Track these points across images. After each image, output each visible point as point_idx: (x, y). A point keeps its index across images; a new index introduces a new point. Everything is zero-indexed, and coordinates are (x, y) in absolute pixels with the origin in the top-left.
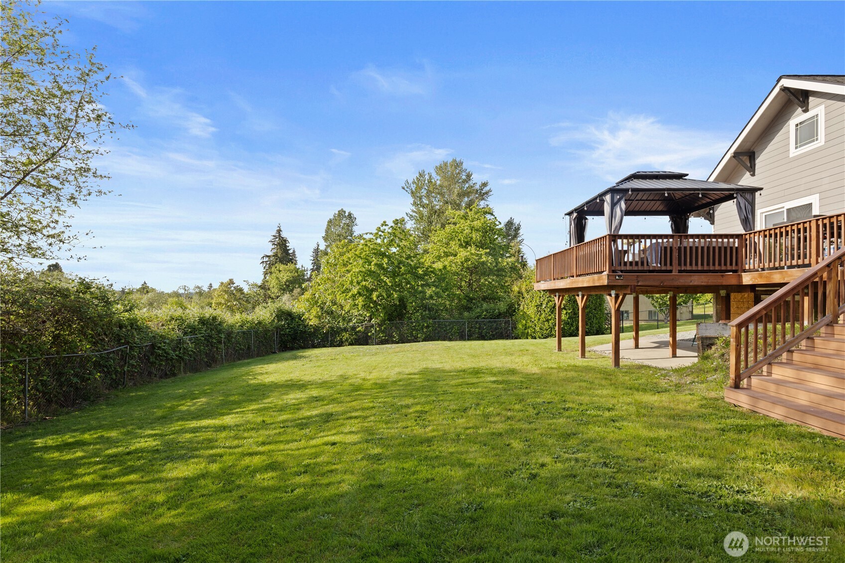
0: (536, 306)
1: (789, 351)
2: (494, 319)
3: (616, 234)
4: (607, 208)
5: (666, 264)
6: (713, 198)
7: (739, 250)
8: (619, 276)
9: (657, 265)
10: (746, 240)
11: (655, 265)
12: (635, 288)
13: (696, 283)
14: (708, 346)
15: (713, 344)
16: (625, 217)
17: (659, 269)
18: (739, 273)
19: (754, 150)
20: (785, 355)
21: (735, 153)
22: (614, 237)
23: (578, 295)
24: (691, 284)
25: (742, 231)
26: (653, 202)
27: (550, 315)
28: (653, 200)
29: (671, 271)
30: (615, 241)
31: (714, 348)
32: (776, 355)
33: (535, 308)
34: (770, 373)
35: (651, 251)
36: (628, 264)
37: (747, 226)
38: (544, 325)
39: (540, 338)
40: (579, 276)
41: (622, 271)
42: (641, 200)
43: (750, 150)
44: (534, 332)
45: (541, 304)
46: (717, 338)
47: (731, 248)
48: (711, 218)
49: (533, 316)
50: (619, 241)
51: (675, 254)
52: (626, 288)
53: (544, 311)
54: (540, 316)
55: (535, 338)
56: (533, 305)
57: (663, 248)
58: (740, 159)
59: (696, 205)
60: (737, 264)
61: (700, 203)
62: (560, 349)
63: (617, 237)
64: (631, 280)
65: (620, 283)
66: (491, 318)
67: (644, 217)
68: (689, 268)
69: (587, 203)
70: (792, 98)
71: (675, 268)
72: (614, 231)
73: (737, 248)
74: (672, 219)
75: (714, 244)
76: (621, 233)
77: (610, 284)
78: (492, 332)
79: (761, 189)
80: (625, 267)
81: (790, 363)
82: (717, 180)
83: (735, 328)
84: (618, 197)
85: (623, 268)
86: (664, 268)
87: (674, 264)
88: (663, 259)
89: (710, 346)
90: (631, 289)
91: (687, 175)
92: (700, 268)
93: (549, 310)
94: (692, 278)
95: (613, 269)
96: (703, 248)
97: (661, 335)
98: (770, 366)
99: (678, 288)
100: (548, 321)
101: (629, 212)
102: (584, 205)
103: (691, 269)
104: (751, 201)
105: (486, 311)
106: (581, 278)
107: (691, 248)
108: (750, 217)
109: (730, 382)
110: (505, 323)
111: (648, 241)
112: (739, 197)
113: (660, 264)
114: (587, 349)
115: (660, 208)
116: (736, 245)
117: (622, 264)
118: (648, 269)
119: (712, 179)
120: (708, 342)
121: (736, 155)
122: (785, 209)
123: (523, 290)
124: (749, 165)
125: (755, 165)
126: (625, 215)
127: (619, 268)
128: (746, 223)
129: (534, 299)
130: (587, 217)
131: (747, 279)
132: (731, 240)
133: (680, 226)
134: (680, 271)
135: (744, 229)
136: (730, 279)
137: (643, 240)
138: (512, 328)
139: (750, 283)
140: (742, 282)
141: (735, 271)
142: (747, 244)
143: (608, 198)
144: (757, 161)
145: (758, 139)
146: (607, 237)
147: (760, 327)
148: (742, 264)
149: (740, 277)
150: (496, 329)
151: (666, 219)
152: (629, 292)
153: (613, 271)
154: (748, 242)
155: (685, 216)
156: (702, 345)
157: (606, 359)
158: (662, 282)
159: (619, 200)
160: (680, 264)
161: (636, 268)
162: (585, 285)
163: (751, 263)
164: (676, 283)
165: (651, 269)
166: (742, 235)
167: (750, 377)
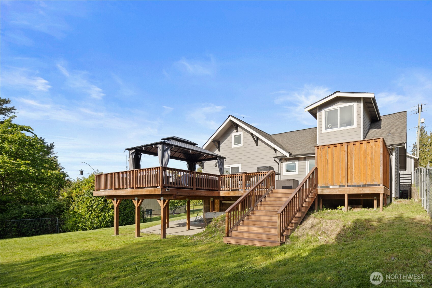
0: (87, 207)
1: (242, 221)
2: (38, 218)
3: (165, 167)
4: (160, 152)
5: (190, 185)
6: (207, 158)
7: (219, 182)
8: (167, 189)
9: (186, 185)
10: (221, 178)
11: (185, 185)
12: (176, 196)
13: (203, 195)
14: (209, 222)
15: (211, 221)
16: (170, 159)
17: (187, 187)
18: (219, 191)
19: (220, 141)
20: (241, 223)
21: (213, 140)
22: (164, 169)
23: (135, 200)
24: (201, 195)
25: (219, 174)
26: (180, 154)
27: (100, 213)
28: (180, 152)
29: (192, 189)
30: (165, 171)
31: (211, 223)
32: (239, 222)
33: (86, 209)
34: (237, 229)
35: (184, 178)
36: (172, 184)
37: (221, 172)
38: (95, 220)
39: (90, 229)
40: (138, 188)
41: (169, 187)
42: (174, 151)
43: (218, 140)
44: (85, 226)
45: (92, 205)
46: (213, 219)
47: (216, 180)
48: (202, 166)
49: (84, 214)
50: (167, 171)
51: (195, 181)
52: (170, 196)
53: (95, 210)
54: (91, 214)
55: (86, 230)
56: (84, 206)
57: (189, 177)
58: (215, 143)
59: (200, 159)
60: (218, 188)
61: (201, 159)
62: (117, 233)
63: (166, 169)
64: (174, 191)
65: (168, 193)
66: (33, 218)
67: (175, 160)
68: (200, 188)
69: (145, 146)
70: (233, 125)
71: (195, 187)
72: (164, 165)
73: (218, 181)
74: (188, 163)
75: (210, 178)
76: (168, 166)
77: (163, 193)
78: (35, 229)
79: (226, 158)
80: (170, 185)
81: (243, 225)
82: (205, 149)
83: (227, 213)
84: (167, 147)
85: (169, 185)
86: (189, 187)
87: (194, 185)
88: (189, 183)
89: (210, 222)
90: (174, 197)
91: (197, 145)
92: (205, 188)
93: (99, 209)
94: (202, 193)
95: (164, 185)
96: (206, 179)
97: (179, 220)
98: (237, 227)
99: (191, 197)
100: (98, 217)
101: (172, 157)
102: (143, 147)
103: (201, 188)
104: (222, 162)
105: (26, 212)
106: (140, 190)
107: (201, 178)
108: (222, 168)
109: (225, 235)
110: (51, 221)
111: (182, 173)
112: (219, 160)
113: (188, 185)
114: (141, 231)
115: (183, 157)
116: (218, 180)
117: (169, 183)
118: (182, 187)
119: (204, 148)
120: (209, 221)
121: (214, 141)
122: (230, 167)
123: (73, 195)
124: (218, 146)
125: (220, 147)
126: (170, 158)
127: (167, 185)
128: (221, 171)
129: (85, 202)
130: (142, 154)
131: (222, 194)
132: (216, 177)
133: (191, 167)
134: (197, 189)
135: (220, 173)
136: (216, 194)
137: (180, 172)
138: (59, 224)
139: (223, 195)
140: (220, 195)
141: (217, 190)
142: (221, 180)
143: (160, 146)
144: (221, 146)
145: (221, 137)
146: (161, 168)
147: (235, 212)
148: (220, 188)
149: (219, 193)
150: (40, 226)
151: (185, 163)
152: (173, 198)
153: (164, 186)
154: (222, 179)
155: (194, 163)
156: (207, 222)
157: (154, 235)
158: (189, 194)
159: (167, 149)
160: (196, 186)
161: (176, 186)
162: (144, 193)
163: (223, 187)
164: (195, 194)
165: (184, 187)
166: (220, 176)
167: (232, 232)
